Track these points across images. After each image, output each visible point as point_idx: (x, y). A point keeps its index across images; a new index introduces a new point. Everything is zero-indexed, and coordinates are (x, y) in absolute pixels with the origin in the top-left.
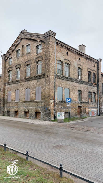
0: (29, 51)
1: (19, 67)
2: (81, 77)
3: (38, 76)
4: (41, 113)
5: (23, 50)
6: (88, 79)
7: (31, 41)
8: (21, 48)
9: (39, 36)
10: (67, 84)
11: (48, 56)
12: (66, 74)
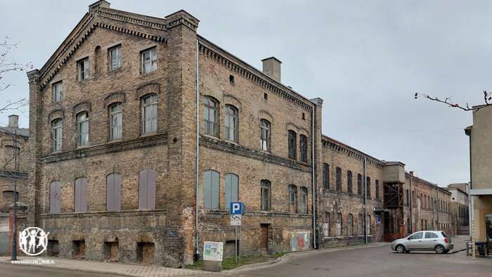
0: (117, 63)
1: (87, 109)
2: (269, 146)
3: (146, 138)
4: (156, 246)
5: (99, 61)
6: (287, 151)
7: (123, 37)
8: (91, 54)
9: (147, 22)
10: (232, 164)
11: (175, 83)
12: (229, 134)
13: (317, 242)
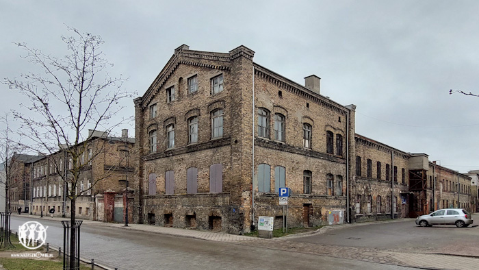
0: (194, 88)
1: (173, 122)
2: (311, 144)
4: (223, 219)
5: (181, 87)
6: (325, 147)
7: (199, 69)
8: (176, 84)
9: (216, 57)
10: (280, 158)
11: (236, 99)
12: (278, 136)
13: (350, 217)
